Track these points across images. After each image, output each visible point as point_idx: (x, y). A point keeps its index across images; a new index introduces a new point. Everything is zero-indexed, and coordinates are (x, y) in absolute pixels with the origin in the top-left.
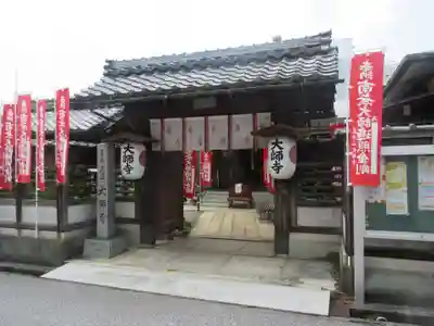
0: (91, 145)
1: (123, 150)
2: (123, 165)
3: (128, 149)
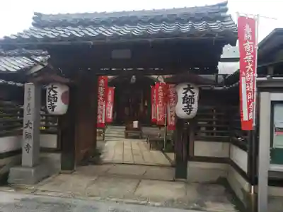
0: (19, 84)
1: (48, 91)
2: (48, 103)
3: (51, 89)
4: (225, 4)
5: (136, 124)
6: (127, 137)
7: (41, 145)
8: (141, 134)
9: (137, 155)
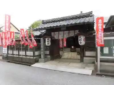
0: (39, 39)
4: (92, 12)
5: (73, 47)
6: (71, 51)
7: (45, 53)
8: (76, 50)
9: (72, 56)
